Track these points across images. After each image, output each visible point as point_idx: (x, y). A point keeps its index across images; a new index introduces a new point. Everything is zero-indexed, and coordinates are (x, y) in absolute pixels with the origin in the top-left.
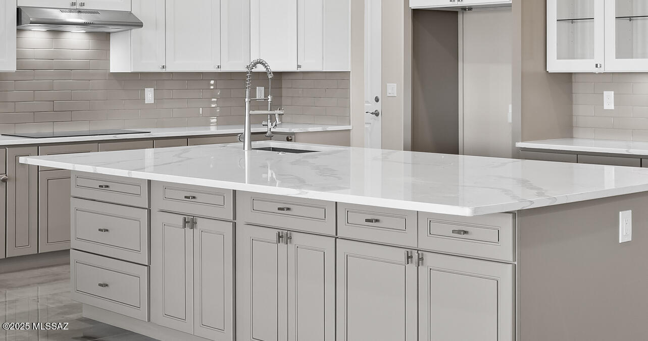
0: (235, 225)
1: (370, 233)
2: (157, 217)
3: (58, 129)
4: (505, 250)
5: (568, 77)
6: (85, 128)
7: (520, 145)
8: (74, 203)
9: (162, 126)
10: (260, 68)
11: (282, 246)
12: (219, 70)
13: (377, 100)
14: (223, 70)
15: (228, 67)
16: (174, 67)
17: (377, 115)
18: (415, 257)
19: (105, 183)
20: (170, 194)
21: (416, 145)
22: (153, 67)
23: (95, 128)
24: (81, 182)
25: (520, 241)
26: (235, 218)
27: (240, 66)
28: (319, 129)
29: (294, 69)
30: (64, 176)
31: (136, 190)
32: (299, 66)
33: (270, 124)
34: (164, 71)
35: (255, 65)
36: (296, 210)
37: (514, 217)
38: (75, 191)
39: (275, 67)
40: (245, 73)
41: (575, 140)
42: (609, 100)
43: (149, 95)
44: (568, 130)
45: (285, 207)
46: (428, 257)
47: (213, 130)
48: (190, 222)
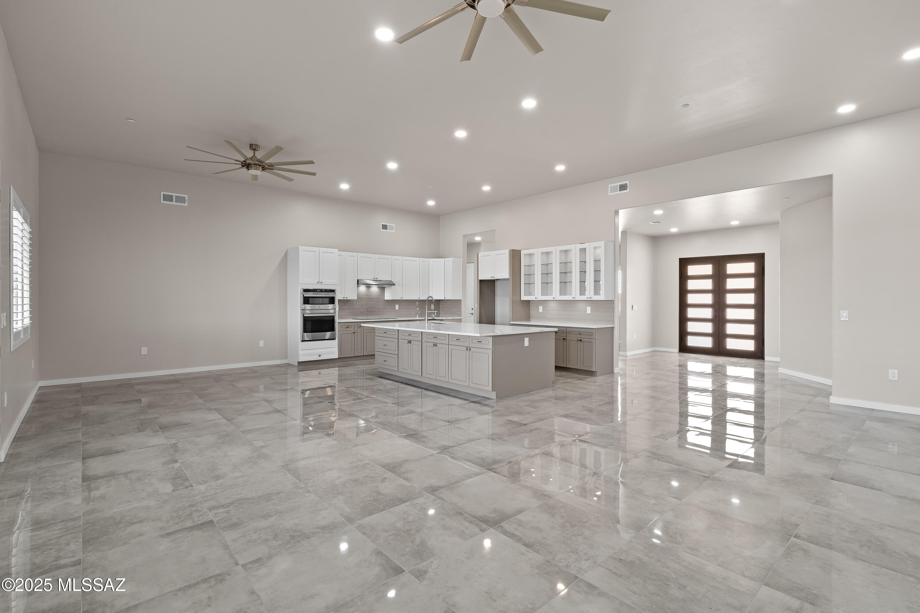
0: (422, 342)
1: (458, 343)
2: (400, 341)
3: (369, 317)
4: (490, 346)
5: (528, 302)
6: (377, 317)
7: (511, 323)
8: (376, 338)
9: (400, 317)
10: (430, 299)
11: (435, 347)
12: (419, 299)
13: (472, 309)
14: (420, 299)
15: (422, 298)
16: (405, 298)
17: (472, 314)
18: (468, 349)
19: (385, 331)
20: (404, 334)
21: (481, 322)
22: (399, 298)
23: (380, 317)
24: (379, 331)
25: (494, 344)
26: (422, 340)
27: (425, 298)
28: (451, 318)
29: (443, 299)
30: (374, 329)
31: (394, 333)
32: (445, 298)
33: (433, 315)
34: (402, 299)
35: (429, 298)
36: (438, 337)
37: (492, 337)
38: (377, 334)
39: (435, 298)
40: (425, 300)
41: (531, 322)
42: (541, 309)
43: (397, 307)
44: (528, 318)
45: (435, 336)
46: (472, 349)
47: (418, 318)
48: (410, 342)
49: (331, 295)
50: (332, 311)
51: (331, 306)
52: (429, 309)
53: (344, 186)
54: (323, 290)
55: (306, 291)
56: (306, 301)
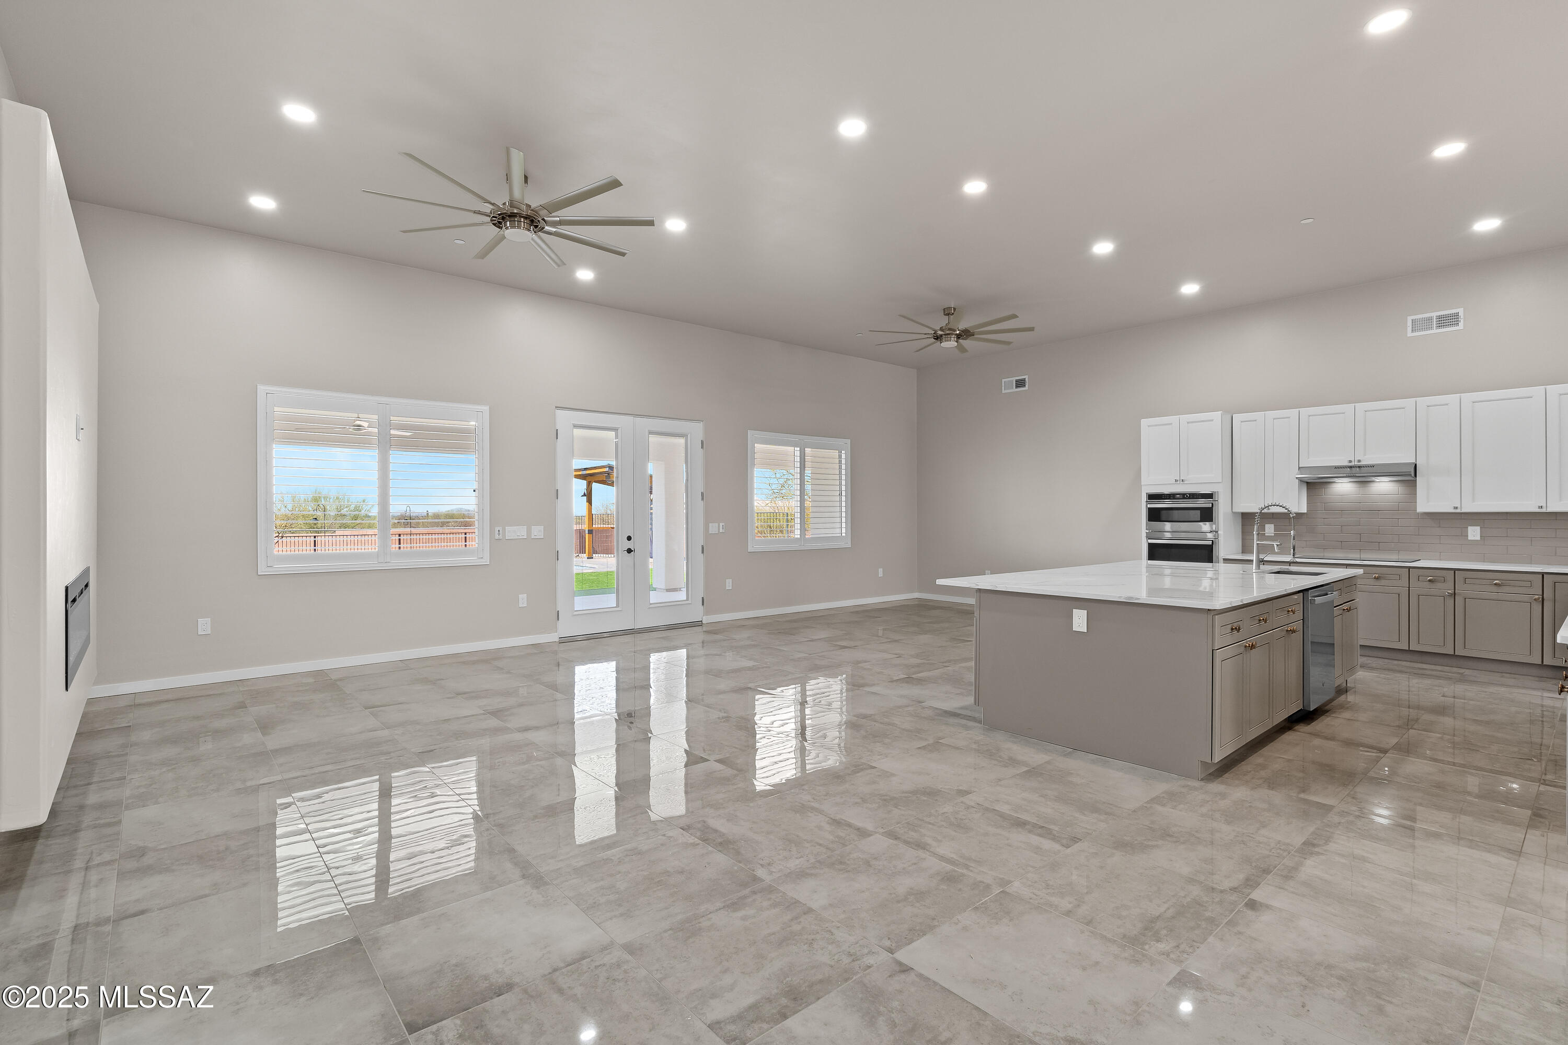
43: (1475, 532)
49: (1202, 503)
50: (1210, 536)
51: (1205, 527)
52: (1261, 536)
53: (1190, 289)
54: (1185, 494)
55: (1152, 497)
56: (1154, 515)
